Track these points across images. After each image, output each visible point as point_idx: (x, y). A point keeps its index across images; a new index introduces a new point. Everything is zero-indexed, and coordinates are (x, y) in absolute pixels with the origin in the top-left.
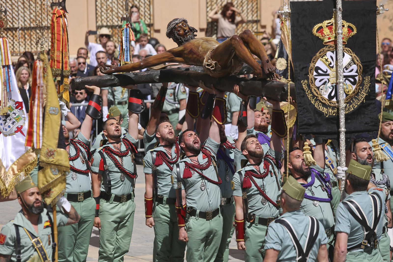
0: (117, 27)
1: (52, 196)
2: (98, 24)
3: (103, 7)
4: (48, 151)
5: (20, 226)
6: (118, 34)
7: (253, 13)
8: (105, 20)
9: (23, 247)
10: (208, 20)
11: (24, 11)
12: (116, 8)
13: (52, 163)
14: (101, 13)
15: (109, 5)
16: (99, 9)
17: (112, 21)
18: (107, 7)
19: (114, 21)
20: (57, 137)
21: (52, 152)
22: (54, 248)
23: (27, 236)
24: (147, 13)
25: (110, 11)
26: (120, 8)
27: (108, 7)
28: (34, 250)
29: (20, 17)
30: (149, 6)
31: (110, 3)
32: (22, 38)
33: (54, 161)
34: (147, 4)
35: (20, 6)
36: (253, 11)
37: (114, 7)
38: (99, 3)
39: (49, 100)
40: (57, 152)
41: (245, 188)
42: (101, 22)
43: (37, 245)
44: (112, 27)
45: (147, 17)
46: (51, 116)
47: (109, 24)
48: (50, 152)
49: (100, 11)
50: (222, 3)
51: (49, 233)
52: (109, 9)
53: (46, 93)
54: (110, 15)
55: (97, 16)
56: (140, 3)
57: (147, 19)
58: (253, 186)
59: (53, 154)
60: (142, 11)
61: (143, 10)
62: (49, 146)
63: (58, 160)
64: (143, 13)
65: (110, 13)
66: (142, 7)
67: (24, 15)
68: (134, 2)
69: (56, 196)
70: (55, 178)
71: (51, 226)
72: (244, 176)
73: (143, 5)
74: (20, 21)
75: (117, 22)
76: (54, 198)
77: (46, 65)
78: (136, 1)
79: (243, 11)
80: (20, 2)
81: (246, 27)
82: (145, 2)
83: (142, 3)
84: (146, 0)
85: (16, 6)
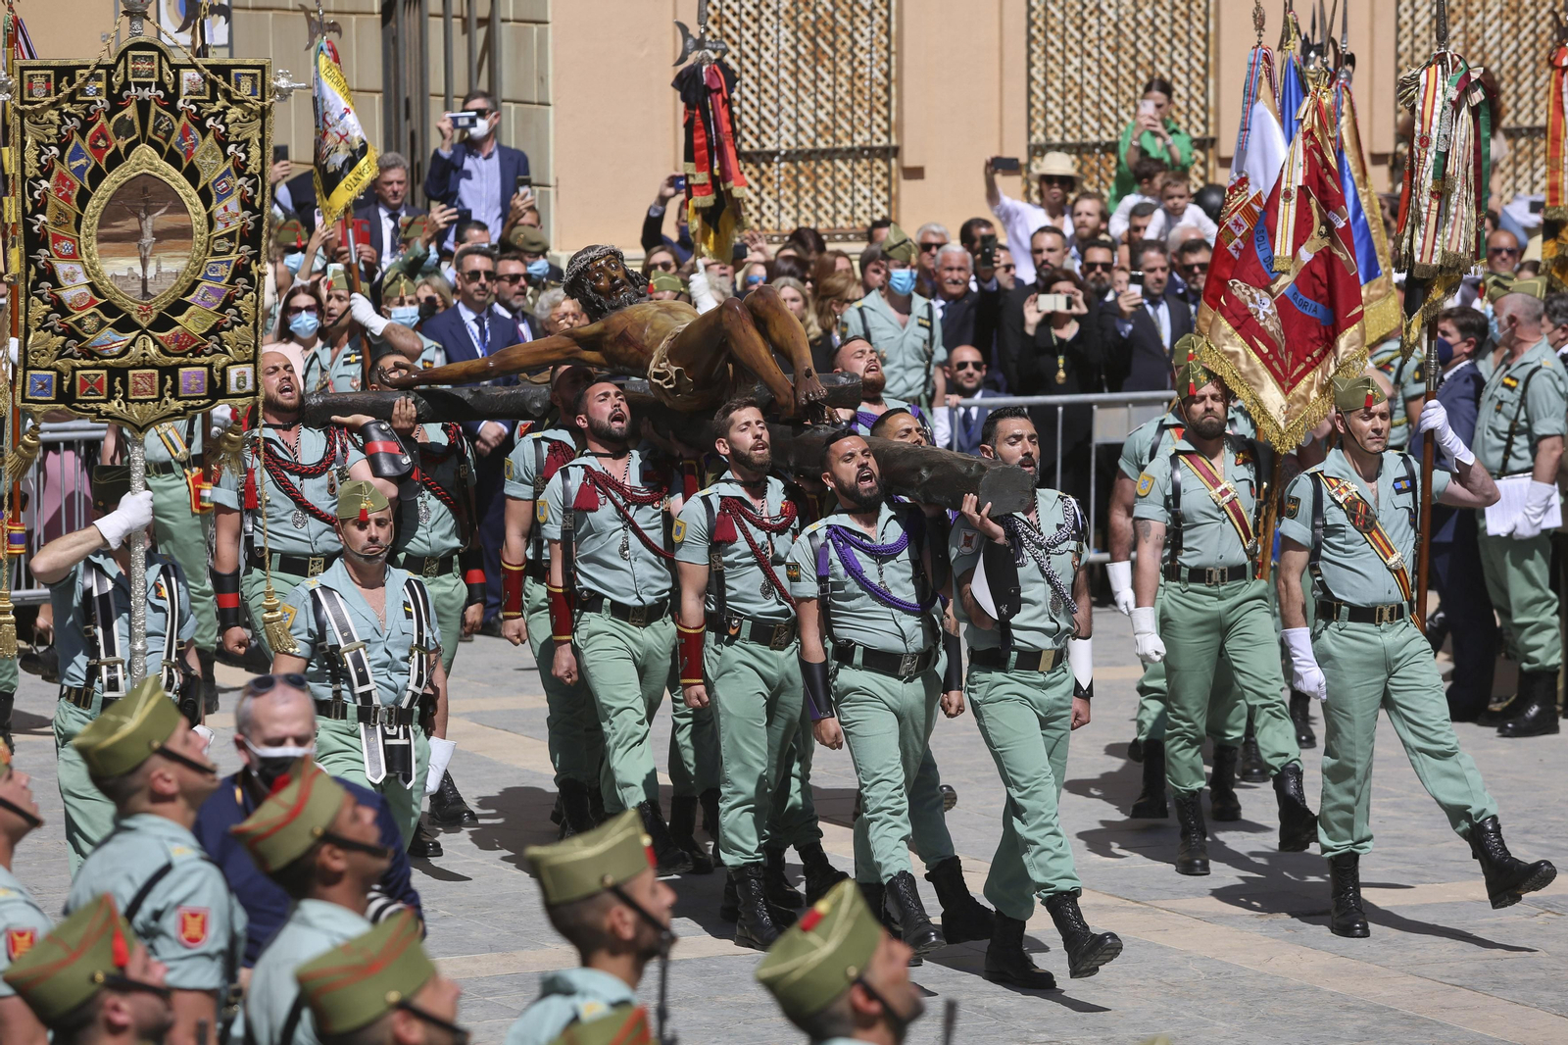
0: (1097, 151)
2: (1033, 140)
3: (1051, 85)
6: (1099, 174)
8: (1057, 125)
11: (797, 96)
12: (1093, 88)
14: (1045, 104)
15: (1070, 77)
16: (1038, 91)
17: (1081, 130)
18: (1064, 84)
19: (1086, 129)
24: (1198, 102)
25: (1076, 97)
26: (1106, 88)
27: (1070, 84)
29: (783, 117)
30: (1205, 80)
31: (1076, 70)
32: (788, 186)
34: (1198, 74)
35: (785, 82)
37: (1089, 83)
38: (1039, 72)
42: (1045, 132)
44: (1079, 149)
45: (1197, 116)
47: (1069, 139)
49: (1042, 97)
52: (1070, 91)
54: (1075, 110)
55: (1033, 112)
56: (1175, 71)
57: (1197, 123)
58: (741, 541)
60: (1179, 96)
61: (1185, 95)
64: (1181, 104)
65: (1076, 104)
66: (1179, 82)
67: (797, 110)
68: (1154, 68)
73: (1182, 77)
74: (783, 131)
75: (1098, 134)
78: (1162, 63)
79: (1519, 98)
80: (786, 68)
81: (1528, 148)
82: (1191, 68)
83: (1180, 69)
84: (1193, 62)
85: (772, 83)
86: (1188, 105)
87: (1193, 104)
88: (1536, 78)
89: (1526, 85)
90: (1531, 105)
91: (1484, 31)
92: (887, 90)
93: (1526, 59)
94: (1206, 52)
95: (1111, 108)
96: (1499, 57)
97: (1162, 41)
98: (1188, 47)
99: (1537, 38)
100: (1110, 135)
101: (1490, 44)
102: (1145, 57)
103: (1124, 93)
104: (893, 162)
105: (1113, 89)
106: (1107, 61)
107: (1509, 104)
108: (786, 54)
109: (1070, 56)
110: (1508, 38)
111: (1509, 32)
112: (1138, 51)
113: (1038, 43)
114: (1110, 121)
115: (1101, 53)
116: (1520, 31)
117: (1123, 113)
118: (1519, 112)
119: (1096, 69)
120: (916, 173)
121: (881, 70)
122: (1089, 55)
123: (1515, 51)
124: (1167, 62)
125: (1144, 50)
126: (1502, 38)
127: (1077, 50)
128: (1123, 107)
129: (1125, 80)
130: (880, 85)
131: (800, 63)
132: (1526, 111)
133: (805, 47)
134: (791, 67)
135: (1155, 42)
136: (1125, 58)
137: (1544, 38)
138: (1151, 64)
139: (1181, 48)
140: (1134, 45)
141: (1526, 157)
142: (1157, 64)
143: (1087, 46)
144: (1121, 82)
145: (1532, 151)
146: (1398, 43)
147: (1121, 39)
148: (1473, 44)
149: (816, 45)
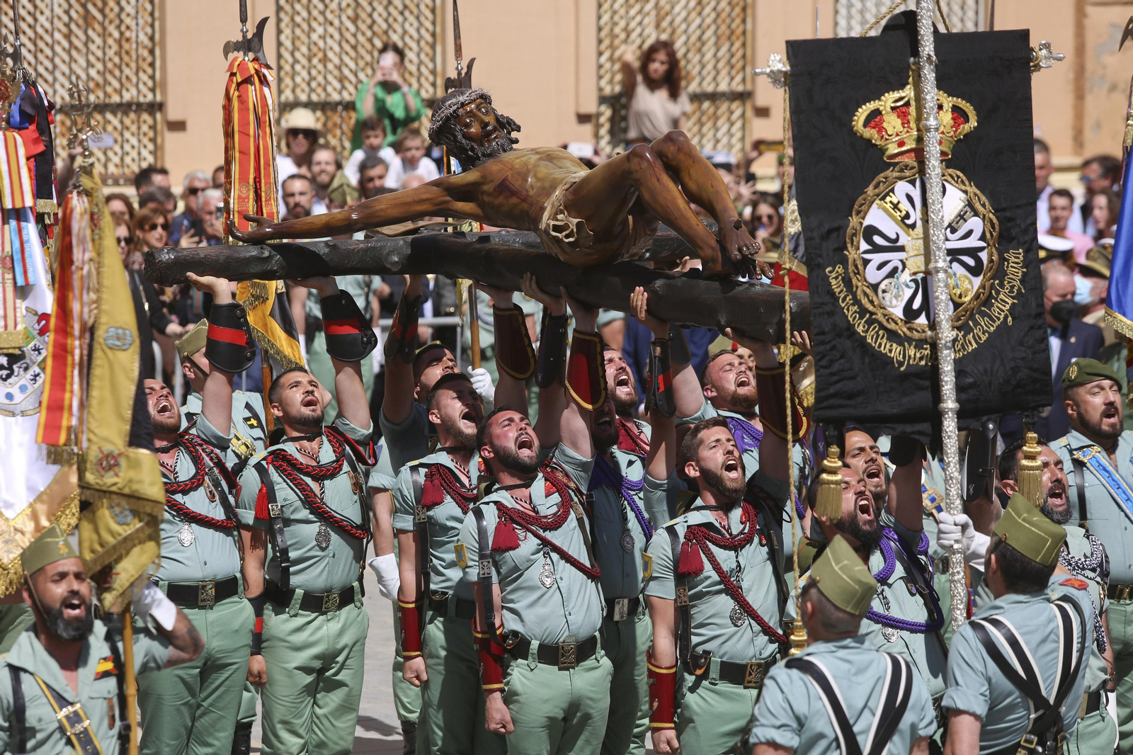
0: (340, 108)
1: (115, 586)
2: (283, 98)
3: (298, 49)
4: (101, 455)
5: (25, 671)
6: (341, 128)
7: (734, 72)
8: (304, 86)
9: (33, 732)
10: (600, 90)
11: (71, 57)
12: (335, 53)
13: (114, 489)
14: (293, 67)
15: (315, 44)
16: (287, 55)
17: (325, 90)
18: (309, 49)
19: (329, 89)
20: (128, 414)
21: (113, 457)
22: (124, 738)
23: (45, 700)
24: (427, 67)
25: (320, 61)
26: (347, 53)
27: (314, 49)
28: (64, 741)
29: (58, 74)
30: (433, 47)
31: (320, 37)
32: (63, 135)
33: (119, 485)
34: (427, 43)
35: (59, 43)
36: (732, 67)
37: (331, 49)
38: (287, 37)
39: (104, 307)
40: (127, 457)
41: (685, 573)
42: (293, 91)
43: (72, 726)
44: (324, 107)
45: (427, 79)
46: (109, 352)
47: (314, 98)
48: (107, 456)
49: (290, 60)
50: (643, 42)
51: (109, 692)
52: (315, 55)
53: (97, 286)
54: (320, 72)
55: (282, 73)
56: (407, 39)
57: (427, 85)
58: (708, 569)
59: (117, 464)
60: (411, 61)
61: (415, 60)
62: (106, 440)
63: (131, 481)
64: (413, 68)
65: (320, 67)
66: (411, 49)
67: (71, 69)
68: (388, 37)
69: (127, 584)
70: (125, 534)
71: (116, 672)
72: (682, 540)
73: (414, 45)
74: (58, 86)
75: (340, 93)
76: (121, 591)
77: (97, 205)
78: (395, 31)
79: (703, 67)
80: (59, 31)
81: (712, 110)
82: (421, 37)
83: (411, 37)
84: (423, 31)
85: (47, 44)
86: (419, 69)
87: (423, 69)
88: (718, 50)
89: (709, 56)
90: (713, 73)
91: (673, 8)
92: (152, 52)
93: (709, 33)
94: (434, 23)
95: (351, 71)
96: (685, 31)
97: (395, 13)
98: (418, 18)
99: (718, 15)
100: (351, 94)
101: (678, 20)
102: (380, 27)
103: (362, 58)
104: (158, 116)
105: (353, 54)
106: (347, 29)
107: (695, 72)
108: (59, 18)
109: (314, 24)
110: (693, 15)
111: (694, 9)
112: (374, 22)
113: (286, 13)
114: (351, 82)
115: (341, 22)
116: (703, 9)
117: (362, 76)
118: (703, 79)
119: (337, 36)
120: (179, 126)
121: (146, 34)
122: (331, 24)
123: (700, 26)
124: (400, 30)
125: (379, 20)
126: (689, 14)
127: (321, 19)
128: (363, 70)
129: (363, 46)
130: (145, 47)
131: (73, 26)
132: (709, 79)
133: (77, 12)
134: (64, 30)
135: (389, 14)
136: (363, 27)
137: (724, 15)
138: (386, 32)
139: (411, 19)
140: (370, 16)
141: (709, 119)
142: (391, 33)
143: (329, 16)
144: (360, 49)
145: (715, 113)
146: (599, 18)
147: (359, 11)
148: (664, 18)
149: (87, 11)
